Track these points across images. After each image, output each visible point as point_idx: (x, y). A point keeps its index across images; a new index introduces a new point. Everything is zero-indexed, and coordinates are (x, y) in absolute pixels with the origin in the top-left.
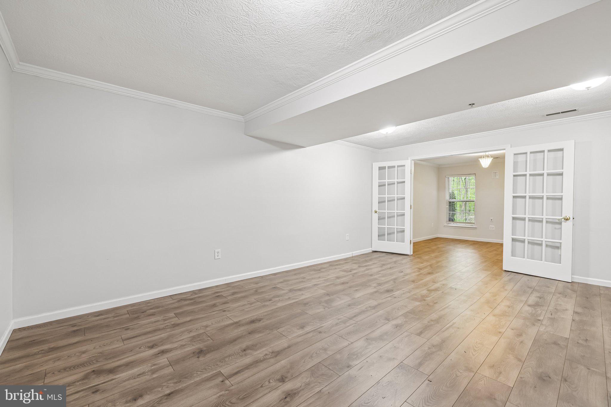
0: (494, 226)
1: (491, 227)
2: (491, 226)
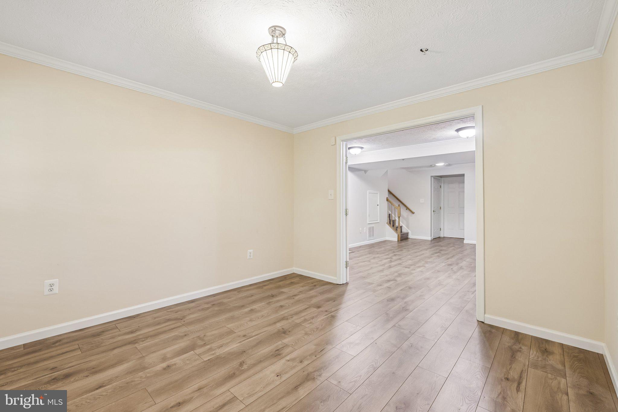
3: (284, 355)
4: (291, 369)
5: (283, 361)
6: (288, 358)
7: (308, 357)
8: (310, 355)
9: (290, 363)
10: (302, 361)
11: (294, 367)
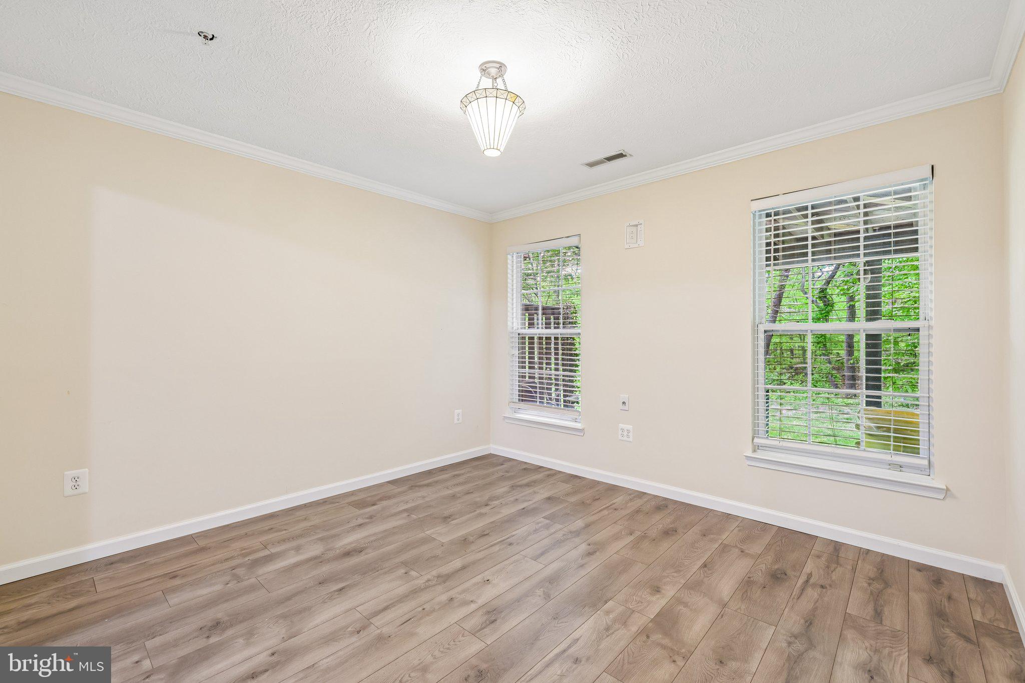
0: (630, 427)
1: (622, 430)
2: (621, 426)
3: (480, 612)
4: (468, 589)
5: (481, 602)
6: (473, 607)
7: (437, 607)
8: (434, 611)
9: (469, 597)
10: (449, 601)
11: (464, 591)
